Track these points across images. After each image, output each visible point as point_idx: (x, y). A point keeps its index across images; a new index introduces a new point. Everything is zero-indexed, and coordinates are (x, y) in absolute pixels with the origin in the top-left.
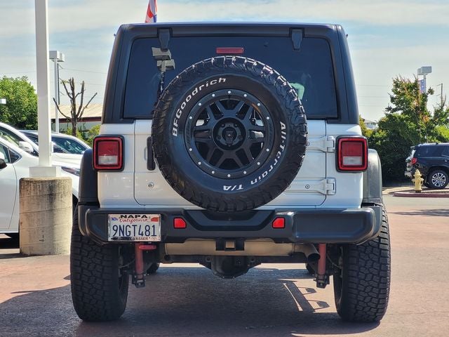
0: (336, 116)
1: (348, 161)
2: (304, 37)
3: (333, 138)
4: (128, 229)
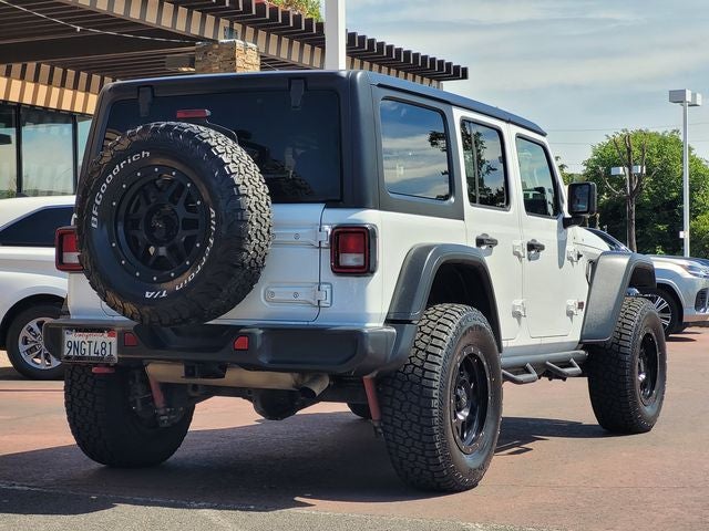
0: (339, 198)
1: (350, 260)
2: (306, 89)
3: (328, 229)
4: (84, 346)
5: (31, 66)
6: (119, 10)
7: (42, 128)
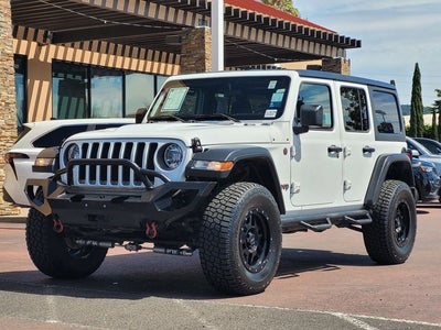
5: (96, 42)
6: (120, 8)
7: (104, 79)
